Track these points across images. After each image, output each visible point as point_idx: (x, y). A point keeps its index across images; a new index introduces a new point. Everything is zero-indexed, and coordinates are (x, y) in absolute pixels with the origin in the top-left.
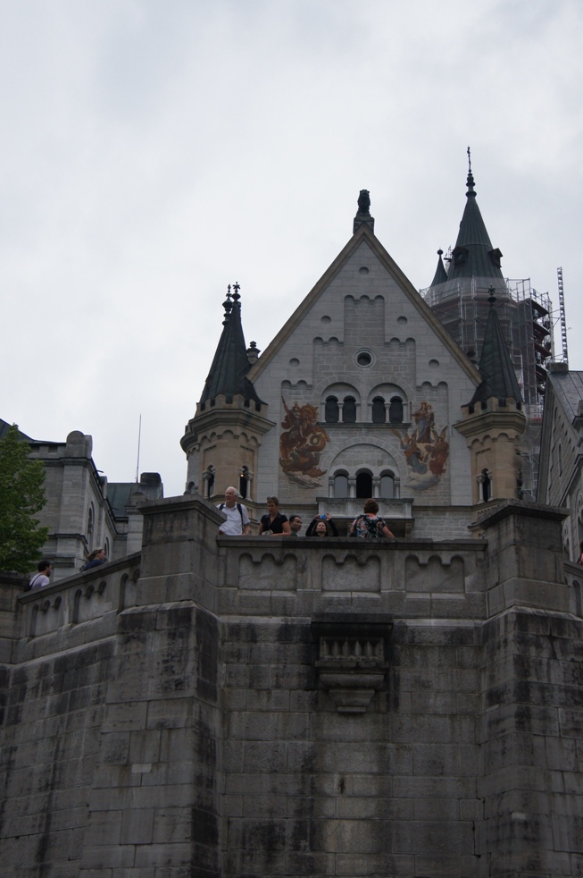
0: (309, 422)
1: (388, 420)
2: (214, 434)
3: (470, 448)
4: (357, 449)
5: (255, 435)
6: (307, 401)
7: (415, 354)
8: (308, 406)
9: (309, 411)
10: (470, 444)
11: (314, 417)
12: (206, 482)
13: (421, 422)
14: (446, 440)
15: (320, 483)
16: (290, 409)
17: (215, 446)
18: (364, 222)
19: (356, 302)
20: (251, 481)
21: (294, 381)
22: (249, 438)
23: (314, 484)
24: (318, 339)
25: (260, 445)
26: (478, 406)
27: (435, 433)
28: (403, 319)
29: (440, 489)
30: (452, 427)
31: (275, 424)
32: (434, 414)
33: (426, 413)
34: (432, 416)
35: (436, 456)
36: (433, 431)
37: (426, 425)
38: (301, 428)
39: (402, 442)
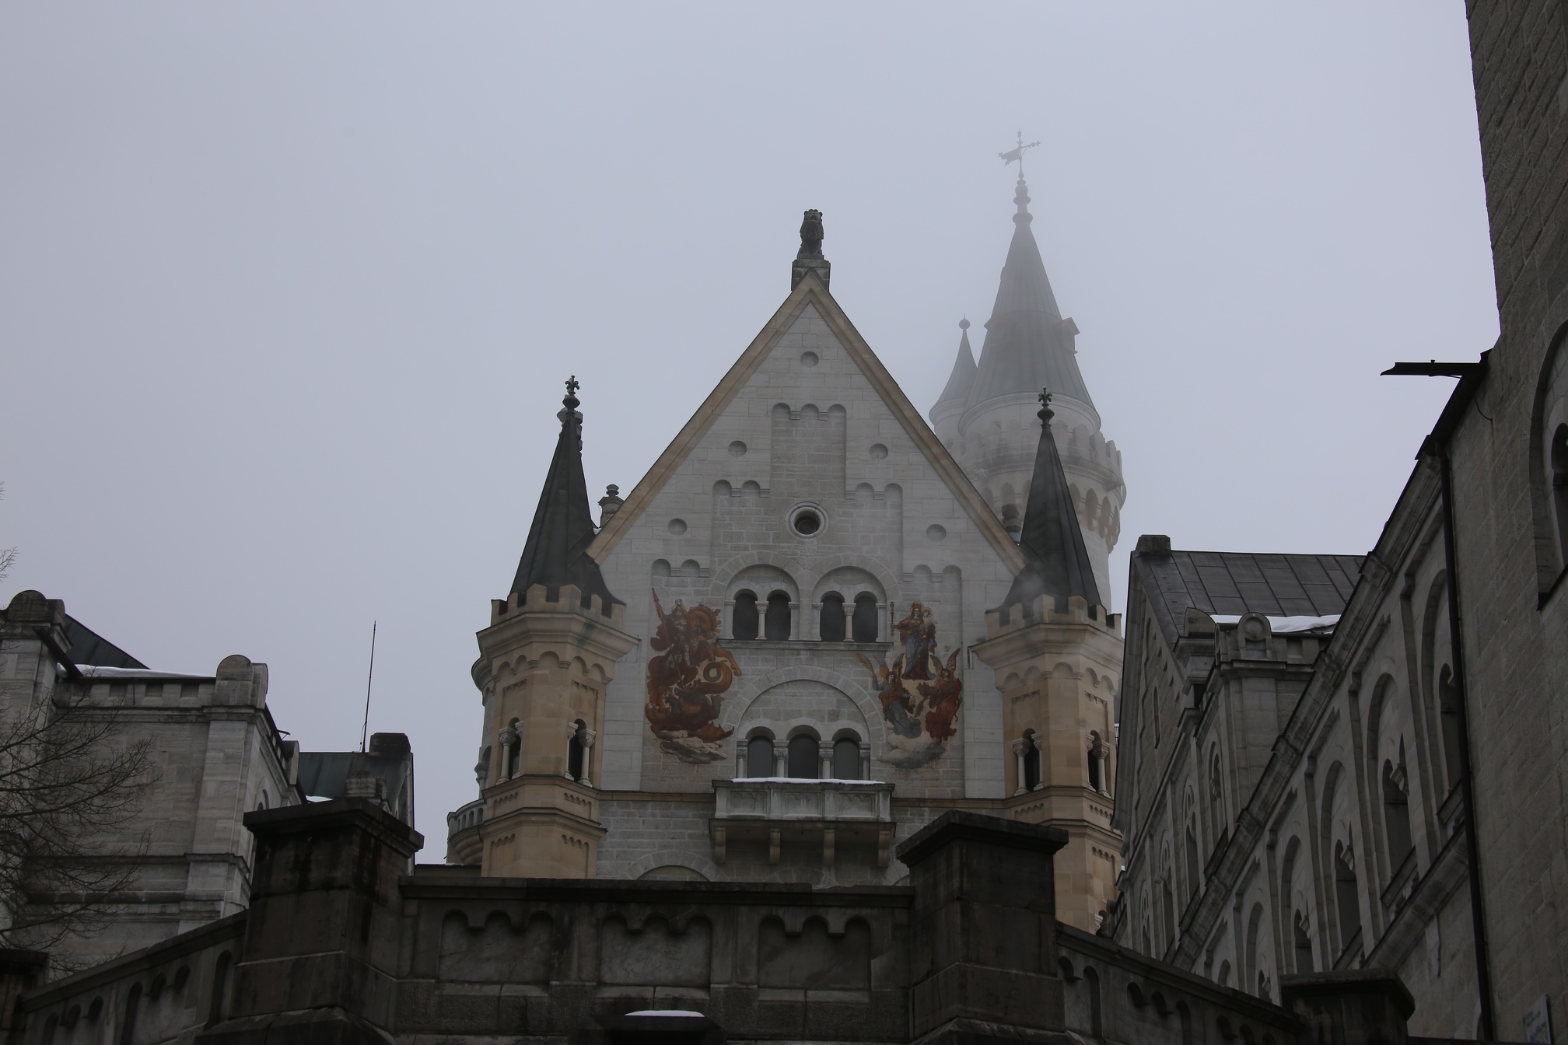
0: (702, 638)
1: (849, 635)
2: (522, 658)
3: (1001, 689)
4: (790, 690)
5: (600, 661)
6: (700, 599)
7: (901, 514)
8: (701, 607)
9: (705, 618)
10: (1001, 682)
11: (713, 629)
12: (506, 749)
13: (911, 641)
14: (956, 674)
15: (721, 753)
16: (667, 612)
17: (523, 682)
18: (812, 269)
19: (794, 416)
20: (592, 748)
21: (676, 561)
22: (589, 666)
23: (710, 753)
24: (724, 483)
26: (1016, 613)
27: (937, 662)
28: (882, 448)
29: (944, 767)
30: (968, 651)
31: (640, 640)
32: (936, 625)
33: (921, 624)
34: (931, 632)
35: (938, 705)
36: (933, 657)
37: (920, 646)
38: (688, 650)
39: (875, 677)
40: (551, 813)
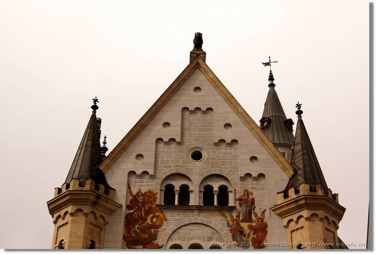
0: (150, 204)
1: (216, 203)
2: (67, 212)
3: (285, 227)
4: (190, 227)
5: (103, 214)
6: (149, 188)
7: (238, 152)
8: (149, 192)
9: (150, 195)
10: (285, 224)
11: (155, 201)
13: (244, 206)
14: (265, 220)
17: (67, 223)
19: (191, 112)
21: (139, 172)
22: (98, 216)
24: (160, 139)
26: (291, 192)
27: (256, 215)
28: (228, 125)
30: (270, 210)
31: (122, 205)
32: (255, 199)
33: (248, 198)
34: (253, 201)
35: (257, 234)
36: (254, 213)
37: (248, 208)
38: (143, 210)
39: (228, 222)
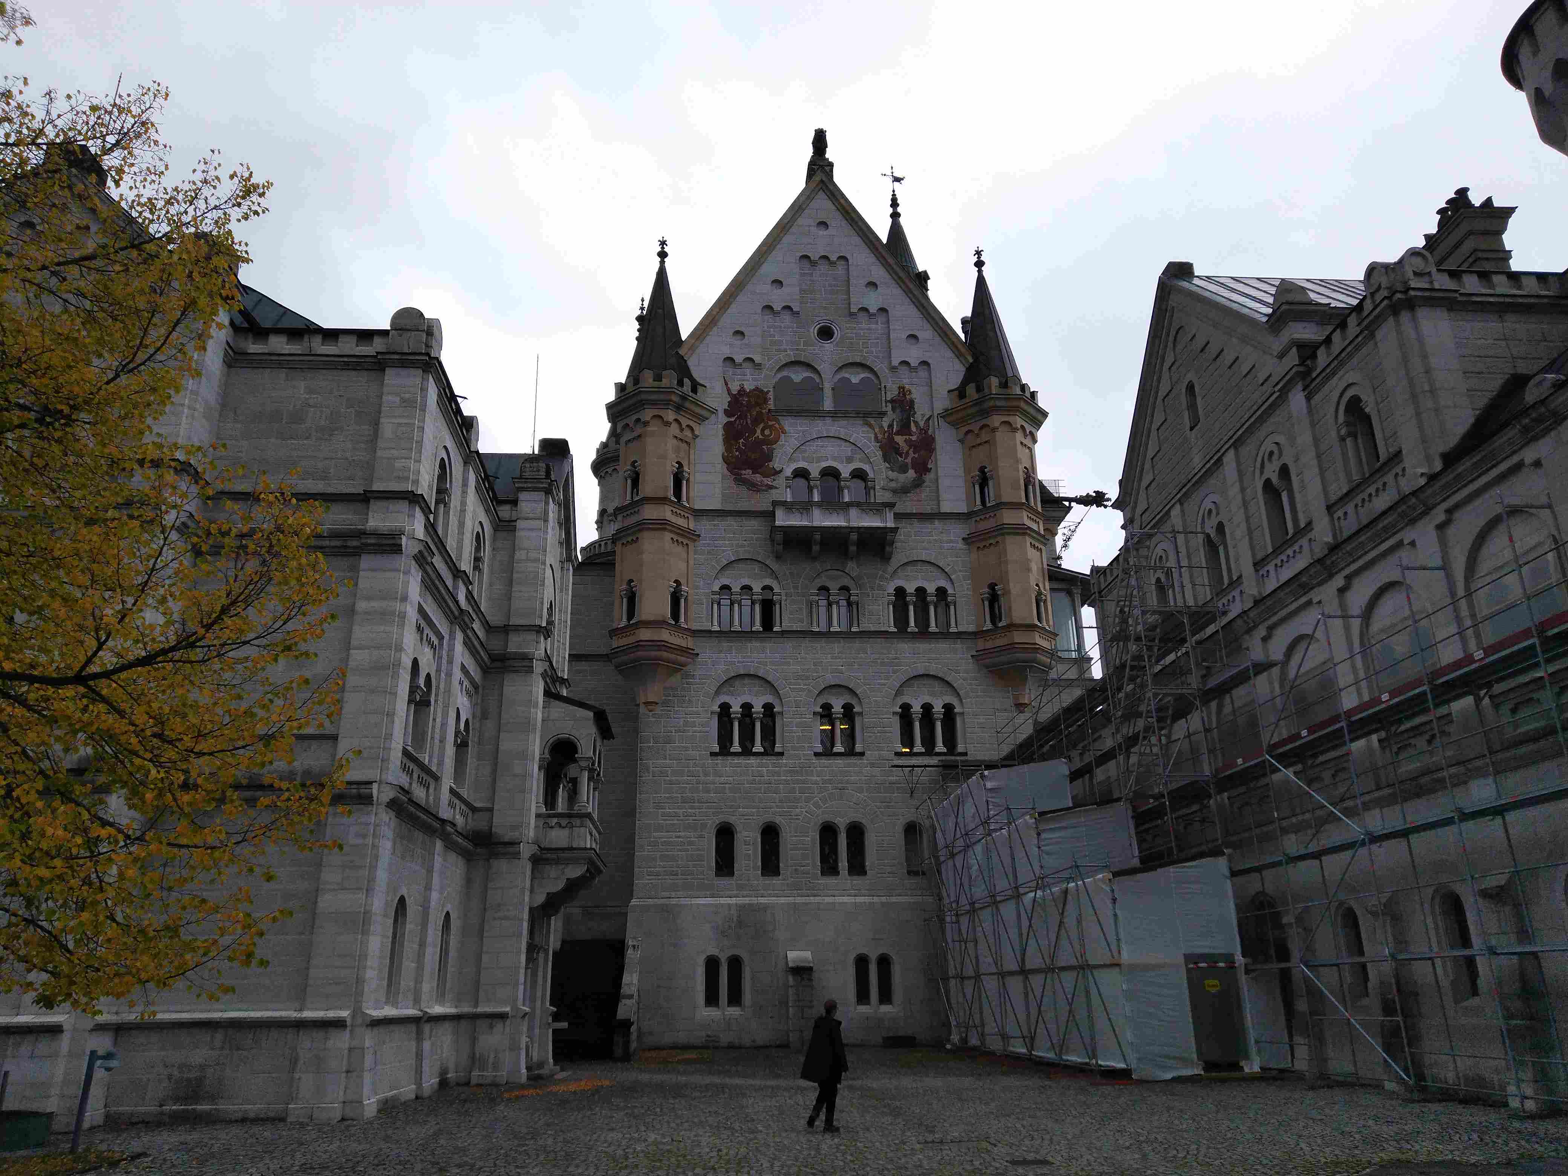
0: (758, 409)
2: (638, 420)
3: (961, 441)
4: (819, 443)
5: (691, 423)
6: (755, 383)
7: (888, 327)
8: (757, 389)
9: (759, 395)
10: (961, 436)
13: (899, 411)
14: (930, 432)
15: (774, 484)
17: (639, 436)
18: (822, 166)
19: (813, 264)
20: (688, 481)
21: (739, 359)
22: (684, 426)
24: (769, 308)
25: (697, 436)
26: (971, 389)
28: (873, 285)
29: (925, 493)
30: (937, 417)
31: (717, 410)
33: (905, 399)
34: (912, 402)
35: (919, 452)
36: (914, 421)
37: (905, 413)
38: (749, 416)
39: (876, 434)
40: (662, 525)
